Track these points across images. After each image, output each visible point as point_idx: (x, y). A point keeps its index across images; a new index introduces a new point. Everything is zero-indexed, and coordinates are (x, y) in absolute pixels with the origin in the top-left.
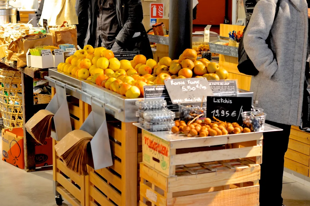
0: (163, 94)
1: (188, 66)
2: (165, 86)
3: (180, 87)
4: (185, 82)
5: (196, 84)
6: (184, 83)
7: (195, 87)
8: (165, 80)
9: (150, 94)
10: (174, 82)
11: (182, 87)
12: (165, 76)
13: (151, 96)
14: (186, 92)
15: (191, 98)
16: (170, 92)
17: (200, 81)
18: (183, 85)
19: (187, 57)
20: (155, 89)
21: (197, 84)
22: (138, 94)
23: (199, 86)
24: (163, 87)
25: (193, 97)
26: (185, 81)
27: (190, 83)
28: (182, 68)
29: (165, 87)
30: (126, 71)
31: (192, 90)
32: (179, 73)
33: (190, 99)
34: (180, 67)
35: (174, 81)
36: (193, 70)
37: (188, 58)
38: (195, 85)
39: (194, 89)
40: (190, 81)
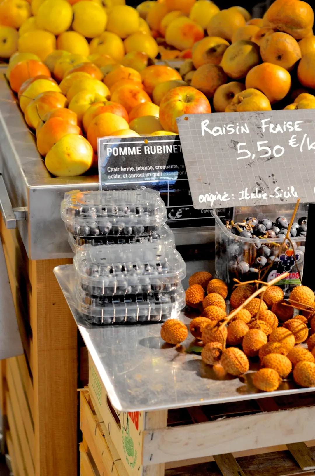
0: (170, 167)
1: (280, 57)
2: (177, 138)
3: (232, 145)
4: (250, 124)
5: (287, 135)
6: (245, 129)
7: (285, 144)
8: (183, 118)
9: (123, 169)
10: (210, 127)
11: (238, 146)
12: (188, 100)
13: (125, 176)
14: (250, 164)
15: (263, 186)
16: (192, 163)
17: (307, 121)
18: (242, 136)
19: (280, 25)
20: (142, 151)
21: (294, 132)
22: (82, 163)
23: (299, 140)
24: (168, 144)
25: (269, 181)
26: (253, 120)
27: (267, 129)
28: (260, 61)
29: (177, 143)
30: (123, 40)
31: (272, 157)
32: (250, 77)
33: (259, 192)
34: (253, 59)
35: (211, 120)
36: (293, 71)
37: (284, 28)
38: (282, 138)
39: (278, 151)
40: (270, 122)
